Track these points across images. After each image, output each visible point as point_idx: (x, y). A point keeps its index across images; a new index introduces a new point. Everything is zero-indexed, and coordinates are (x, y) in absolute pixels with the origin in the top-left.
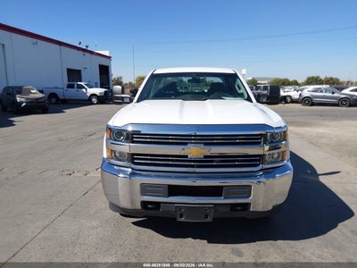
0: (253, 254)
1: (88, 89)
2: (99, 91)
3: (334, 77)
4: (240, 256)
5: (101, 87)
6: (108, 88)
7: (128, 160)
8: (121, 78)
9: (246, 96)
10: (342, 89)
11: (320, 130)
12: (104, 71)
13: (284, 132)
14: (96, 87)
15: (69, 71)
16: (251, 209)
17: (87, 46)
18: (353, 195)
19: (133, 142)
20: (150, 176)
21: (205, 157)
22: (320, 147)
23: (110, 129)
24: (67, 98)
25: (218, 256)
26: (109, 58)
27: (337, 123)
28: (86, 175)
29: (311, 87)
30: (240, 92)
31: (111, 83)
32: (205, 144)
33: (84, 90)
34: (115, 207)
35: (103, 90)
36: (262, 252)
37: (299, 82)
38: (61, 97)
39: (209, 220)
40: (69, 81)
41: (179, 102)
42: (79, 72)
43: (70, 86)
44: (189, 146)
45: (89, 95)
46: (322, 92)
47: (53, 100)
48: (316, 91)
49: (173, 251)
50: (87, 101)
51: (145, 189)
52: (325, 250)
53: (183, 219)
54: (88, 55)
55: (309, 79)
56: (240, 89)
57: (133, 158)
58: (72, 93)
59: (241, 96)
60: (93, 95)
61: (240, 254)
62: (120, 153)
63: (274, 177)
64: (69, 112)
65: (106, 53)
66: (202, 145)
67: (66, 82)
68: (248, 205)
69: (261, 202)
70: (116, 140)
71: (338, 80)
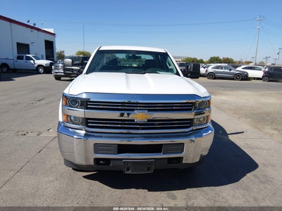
0: (184, 197)
1: (36, 61)
2: (45, 62)
3: (229, 58)
4: (174, 199)
5: (47, 59)
6: (53, 60)
7: (82, 124)
8: (63, 52)
9: (175, 72)
10: (236, 67)
11: (223, 98)
12: (49, 45)
13: (209, 101)
14: (43, 59)
15: (19, 45)
16: (184, 162)
17: (35, 24)
18: (252, 148)
19: (88, 108)
20: (101, 137)
21: (149, 121)
22: (223, 111)
23: (65, 97)
24: (16, 68)
25: (157, 200)
26: (54, 34)
27: (234, 93)
28: (38, 135)
29: (214, 65)
30: (170, 67)
31: (55, 56)
32: (149, 110)
33: (32, 61)
34: (69, 163)
35: (48, 62)
36: (190, 195)
37: (204, 61)
38: (11, 66)
39: (151, 171)
40: (18, 53)
41: (123, 74)
42: (27, 46)
43: (19, 58)
44: (136, 111)
45: (36, 65)
46: (222, 69)
47: (5, 69)
48: (217, 67)
49: (121, 198)
50: (35, 71)
51: (98, 148)
52: (237, 191)
53: (129, 172)
54: (35, 31)
55: (211, 58)
56: (170, 65)
57: (87, 122)
58: (22, 64)
59: (171, 71)
60: (40, 66)
61: (174, 198)
62: (75, 117)
63: (201, 136)
64: (19, 80)
65: (52, 31)
66: (147, 111)
67: (16, 54)
68: (181, 159)
69: (191, 156)
70: (71, 107)
71: (232, 60)
